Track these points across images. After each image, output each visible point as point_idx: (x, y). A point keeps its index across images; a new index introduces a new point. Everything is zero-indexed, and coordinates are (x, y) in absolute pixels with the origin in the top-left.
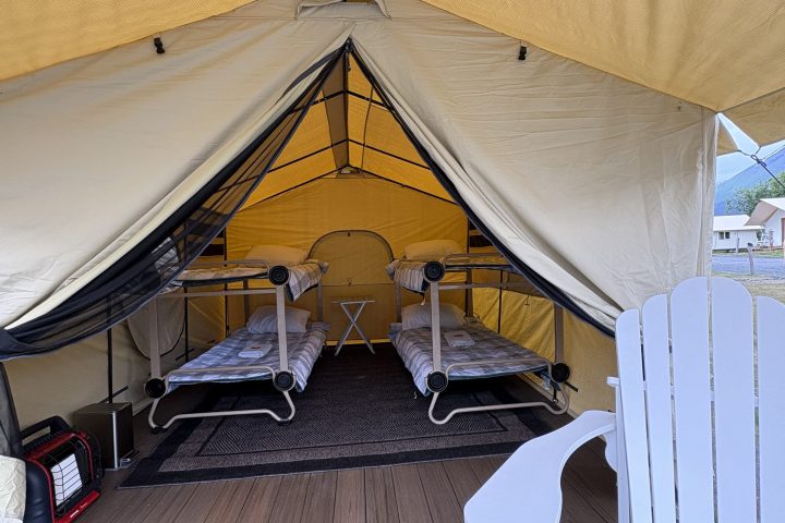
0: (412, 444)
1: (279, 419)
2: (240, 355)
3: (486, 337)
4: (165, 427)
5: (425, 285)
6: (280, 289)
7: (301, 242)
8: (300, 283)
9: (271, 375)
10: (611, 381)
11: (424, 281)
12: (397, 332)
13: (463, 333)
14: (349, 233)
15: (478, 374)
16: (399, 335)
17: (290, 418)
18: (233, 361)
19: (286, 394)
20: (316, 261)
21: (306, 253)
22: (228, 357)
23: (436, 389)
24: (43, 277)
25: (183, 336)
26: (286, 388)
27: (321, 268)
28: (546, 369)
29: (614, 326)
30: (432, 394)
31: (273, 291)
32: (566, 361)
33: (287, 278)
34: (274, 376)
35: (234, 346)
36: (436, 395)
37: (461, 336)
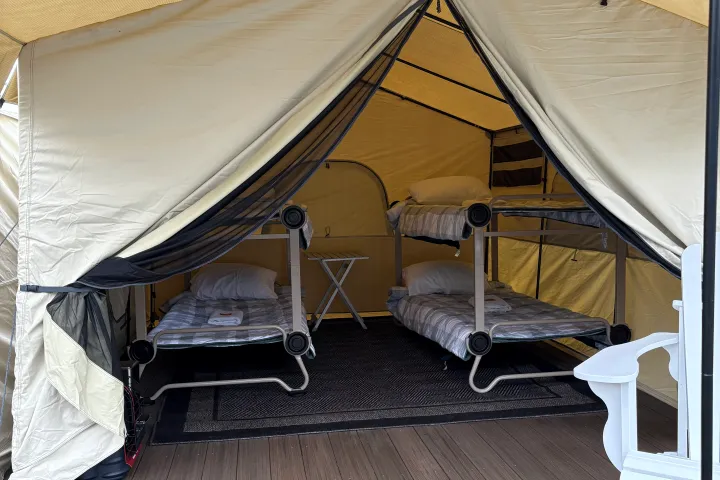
0: (457, 408)
1: (290, 389)
2: (210, 322)
3: (523, 303)
4: (153, 398)
5: (467, 231)
6: (294, 233)
9: (282, 336)
10: (676, 303)
11: (466, 225)
12: (399, 300)
13: (495, 297)
14: (328, 164)
15: (526, 337)
16: (404, 302)
17: (303, 388)
19: (299, 358)
23: (478, 353)
24: (152, 208)
26: (299, 351)
28: (604, 332)
29: (680, 265)
30: (473, 358)
31: (286, 236)
32: (627, 322)
33: (302, 221)
34: (285, 337)
36: (478, 358)
37: (492, 300)
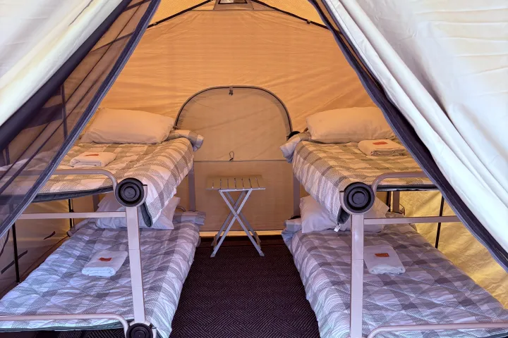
2: (84, 272)
6: (134, 215)
7: (167, 102)
8: (161, 196)
9: (122, 324)
12: (293, 233)
14: (231, 90)
16: (297, 238)
18: (74, 282)
20: (186, 133)
21: (172, 122)
22: (69, 275)
25: (11, 239)
27: (193, 144)
34: (126, 329)
35: (77, 253)
37: (386, 255)
